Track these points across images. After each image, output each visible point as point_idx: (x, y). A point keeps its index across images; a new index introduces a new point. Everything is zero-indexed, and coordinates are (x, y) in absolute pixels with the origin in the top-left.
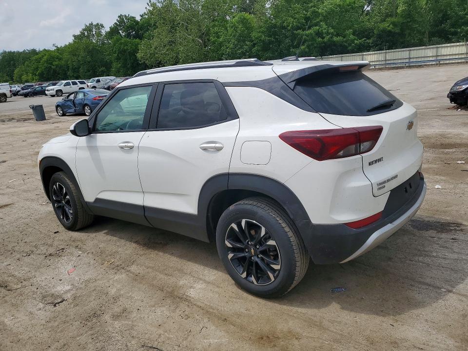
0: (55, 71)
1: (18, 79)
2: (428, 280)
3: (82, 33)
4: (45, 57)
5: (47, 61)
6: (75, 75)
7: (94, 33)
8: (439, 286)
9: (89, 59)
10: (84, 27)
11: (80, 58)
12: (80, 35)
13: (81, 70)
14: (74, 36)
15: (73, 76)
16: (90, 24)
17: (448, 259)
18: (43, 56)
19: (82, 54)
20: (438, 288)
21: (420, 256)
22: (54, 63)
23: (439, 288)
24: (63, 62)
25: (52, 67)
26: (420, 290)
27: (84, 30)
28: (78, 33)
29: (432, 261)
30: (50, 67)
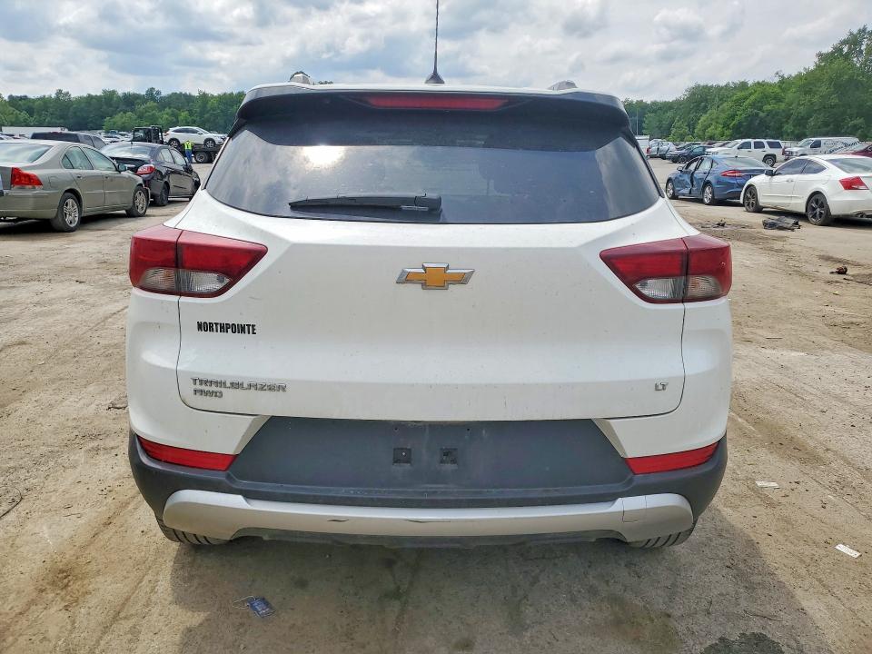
0: (762, 122)
1: (700, 133)
3: (838, 50)
4: (752, 97)
5: (753, 105)
6: (796, 132)
7: (863, 47)
9: (834, 100)
10: (844, 36)
11: (815, 99)
12: (832, 53)
13: (812, 122)
14: (820, 55)
15: (792, 132)
16: (860, 30)
18: (750, 94)
19: (824, 89)
22: (765, 108)
24: (783, 106)
25: (761, 114)
27: (844, 42)
28: (828, 49)
30: (757, 115)
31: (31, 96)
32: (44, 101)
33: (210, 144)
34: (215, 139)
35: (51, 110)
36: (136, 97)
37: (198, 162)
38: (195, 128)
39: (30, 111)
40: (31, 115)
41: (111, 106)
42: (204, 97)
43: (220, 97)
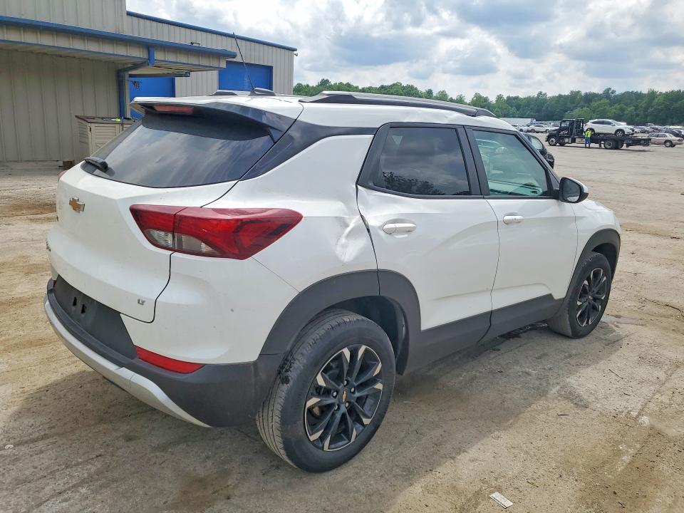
2: (41, 445)
8: (19, 447)
17: (52, 497)
20: (18, 445)
21: (99, 473)
23: (16, 445)
26: (36, 429)
29: (72, 477)
31: (521, 96)
32: (529, 100)
33: (620, 134)
34: (625, 130)
35: (531, 106)
36: (595, 95)
37: (606, 148)
38: (610, 121)
39: (518, 107)
40: (518, 110)
41: (574, 103)
42: (652, 94)
43: (667, 94)
